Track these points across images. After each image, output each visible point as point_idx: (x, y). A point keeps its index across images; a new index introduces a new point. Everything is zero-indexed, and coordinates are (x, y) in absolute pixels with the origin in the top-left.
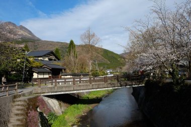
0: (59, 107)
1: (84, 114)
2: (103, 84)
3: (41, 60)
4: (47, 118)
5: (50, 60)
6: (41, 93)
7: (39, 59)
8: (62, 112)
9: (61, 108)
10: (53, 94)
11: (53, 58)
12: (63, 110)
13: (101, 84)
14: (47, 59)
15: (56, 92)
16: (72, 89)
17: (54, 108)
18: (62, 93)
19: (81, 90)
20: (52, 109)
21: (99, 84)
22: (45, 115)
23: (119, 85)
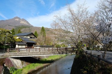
0: (21, 64)
1: (35, 69)
2: (47, 52)
3: (25, 38)
4: (9, 70)
5: (31, 38)
6: (9, 56)
7: (24, 37)
8: (23, 67)
9: (23, 65)
10: (16, 57)
11: (33, 36)
12: (24, 66)
13: (45, 52)
14: (29, 37)
15: (18, 56)
16: (28, 55)
17: (17, 65)
18: (22, 56)
19: (33, 55)
20: (15, 65)
21: (44, 52)
22: (8, 68)
23: (58, 53)
